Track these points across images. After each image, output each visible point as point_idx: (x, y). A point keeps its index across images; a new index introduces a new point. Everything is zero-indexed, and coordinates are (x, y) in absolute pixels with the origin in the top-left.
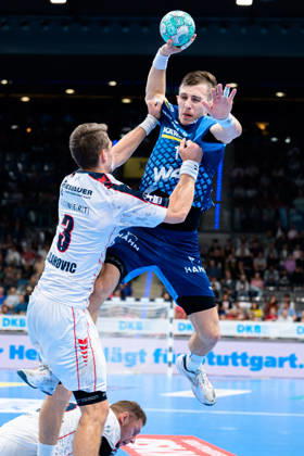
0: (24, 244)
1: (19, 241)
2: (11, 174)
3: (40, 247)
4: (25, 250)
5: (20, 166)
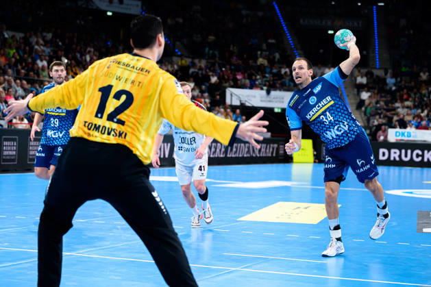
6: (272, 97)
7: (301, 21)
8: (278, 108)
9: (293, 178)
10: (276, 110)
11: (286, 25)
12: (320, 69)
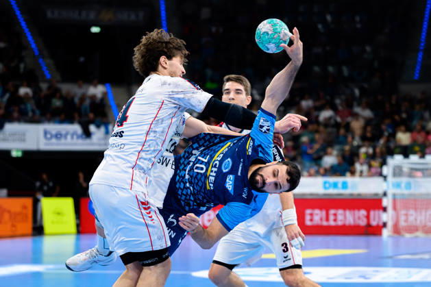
0: (338, 101)
1: (333, 98)
2: (320, 26)
3: (355, 103)
4: (340, 108)
5: (329, 18)
6: (7, 133)
7: (49, 14)
8: (17, 150)
9: (45, 259)
10: (15, 154)
11: (25, 20)
12: (80, 87)
